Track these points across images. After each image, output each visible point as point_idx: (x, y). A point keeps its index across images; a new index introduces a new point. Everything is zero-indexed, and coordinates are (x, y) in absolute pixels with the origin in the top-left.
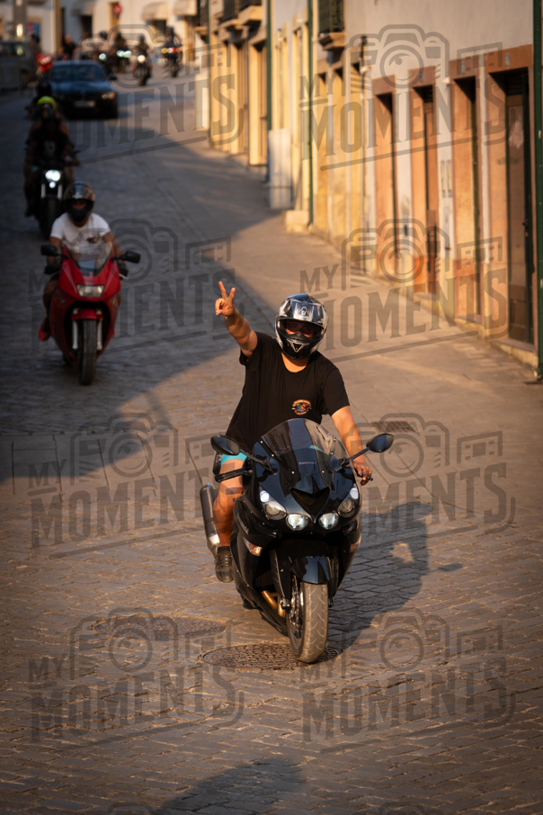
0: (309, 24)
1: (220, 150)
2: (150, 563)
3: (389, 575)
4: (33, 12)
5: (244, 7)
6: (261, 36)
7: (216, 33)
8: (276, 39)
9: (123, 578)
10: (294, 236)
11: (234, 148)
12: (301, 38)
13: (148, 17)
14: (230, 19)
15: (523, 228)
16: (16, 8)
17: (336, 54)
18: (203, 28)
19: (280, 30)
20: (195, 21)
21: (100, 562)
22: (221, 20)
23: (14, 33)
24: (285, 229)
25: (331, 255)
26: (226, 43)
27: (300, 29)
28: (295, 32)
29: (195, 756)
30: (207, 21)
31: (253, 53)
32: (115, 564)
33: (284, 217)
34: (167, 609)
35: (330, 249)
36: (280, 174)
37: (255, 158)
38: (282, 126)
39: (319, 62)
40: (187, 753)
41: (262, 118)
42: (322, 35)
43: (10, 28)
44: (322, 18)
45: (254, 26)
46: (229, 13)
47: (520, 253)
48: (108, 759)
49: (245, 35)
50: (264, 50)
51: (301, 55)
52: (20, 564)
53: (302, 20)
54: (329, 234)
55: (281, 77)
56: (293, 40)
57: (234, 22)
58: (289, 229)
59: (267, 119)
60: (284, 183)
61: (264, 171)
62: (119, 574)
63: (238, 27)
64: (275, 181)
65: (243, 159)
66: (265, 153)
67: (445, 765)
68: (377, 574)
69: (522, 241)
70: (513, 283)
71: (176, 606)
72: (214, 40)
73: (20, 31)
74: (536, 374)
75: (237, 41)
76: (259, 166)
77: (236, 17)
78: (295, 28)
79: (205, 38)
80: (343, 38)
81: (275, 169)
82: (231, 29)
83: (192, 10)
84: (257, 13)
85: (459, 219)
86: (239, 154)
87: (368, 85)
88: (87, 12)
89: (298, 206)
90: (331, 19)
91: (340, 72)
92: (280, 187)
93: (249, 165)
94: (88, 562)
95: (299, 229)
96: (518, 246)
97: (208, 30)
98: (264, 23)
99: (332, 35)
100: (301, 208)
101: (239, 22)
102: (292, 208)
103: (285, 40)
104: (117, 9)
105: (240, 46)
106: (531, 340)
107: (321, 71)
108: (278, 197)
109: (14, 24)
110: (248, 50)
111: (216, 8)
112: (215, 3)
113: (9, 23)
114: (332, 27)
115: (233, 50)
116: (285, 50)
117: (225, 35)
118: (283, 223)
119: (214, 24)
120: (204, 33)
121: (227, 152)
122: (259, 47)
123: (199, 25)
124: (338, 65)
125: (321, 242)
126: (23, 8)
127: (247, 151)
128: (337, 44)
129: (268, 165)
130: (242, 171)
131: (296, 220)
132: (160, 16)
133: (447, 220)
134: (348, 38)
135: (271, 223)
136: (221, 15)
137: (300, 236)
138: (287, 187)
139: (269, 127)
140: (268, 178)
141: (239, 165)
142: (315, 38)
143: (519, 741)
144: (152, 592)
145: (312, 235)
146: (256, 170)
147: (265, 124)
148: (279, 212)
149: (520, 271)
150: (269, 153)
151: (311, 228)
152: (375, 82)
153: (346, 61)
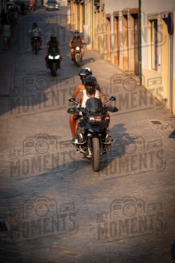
1: (73, 29)
2: (48, 124)
8: (86, 3)
9: (42, 127)
10: (88, 51)
17: (98, 8)
24: (86, 49)
25: (97, 55)
26: (74, 3)
28: (90, 1)
31: (81, 6)
34: (51, 133)
36: (86, 35)
37: (81, 31)
38: (87, 24)
39: (95, 9)
41: (83, 22)
42: (95, 3)
47: (137, 56)
49: (79, 1)
50: (83, 5)
51: (91, 7)
52: (19, 124)
54: (96, 50)
55: (87, 12)
56: (89, 3)
58: (87, 49)
59: (84, 22)
60: (87, 38)
62: (41, 126)
64: (85, 37)
69: (137, 53)
70: (136, 62)
71: (53, 133)
74: (139, 83)
76: (81, 33)
80: (99, 4)
81: (85, 34)
87: (105, 15)
89: (90, 43)
91: (99, 12)
92: (86, 39)
94: (34, 124)
95: (90, 49)
96: (137, 54)
99: (97, 3)
100: (91, 44)
102: (89, 44)
103: (87, 3)
105: (78, 4)
106: (138, 76)
107: (95, 11)
108: (86, 41)
110: (79, 5)
114: (97, 1)
115: (76, 4)
116: (88, 5)
117: (74, 1)
124: (98, 10)
125: (95, 52)
127: (79, 29)
128: (98, 5)
129: (83, 33)
131: (89, 47)
134: (101, 4)
137: (90, 51)
138: (88, 39)
139: (84, 24)
140: (83, 36)
142: (93, 4)
144: (48, 130)
145: (93, 50)
149: (137, 60)
150: (83, 30)
151: (93, 49)
152: (106, 15)
153: (100, 9)
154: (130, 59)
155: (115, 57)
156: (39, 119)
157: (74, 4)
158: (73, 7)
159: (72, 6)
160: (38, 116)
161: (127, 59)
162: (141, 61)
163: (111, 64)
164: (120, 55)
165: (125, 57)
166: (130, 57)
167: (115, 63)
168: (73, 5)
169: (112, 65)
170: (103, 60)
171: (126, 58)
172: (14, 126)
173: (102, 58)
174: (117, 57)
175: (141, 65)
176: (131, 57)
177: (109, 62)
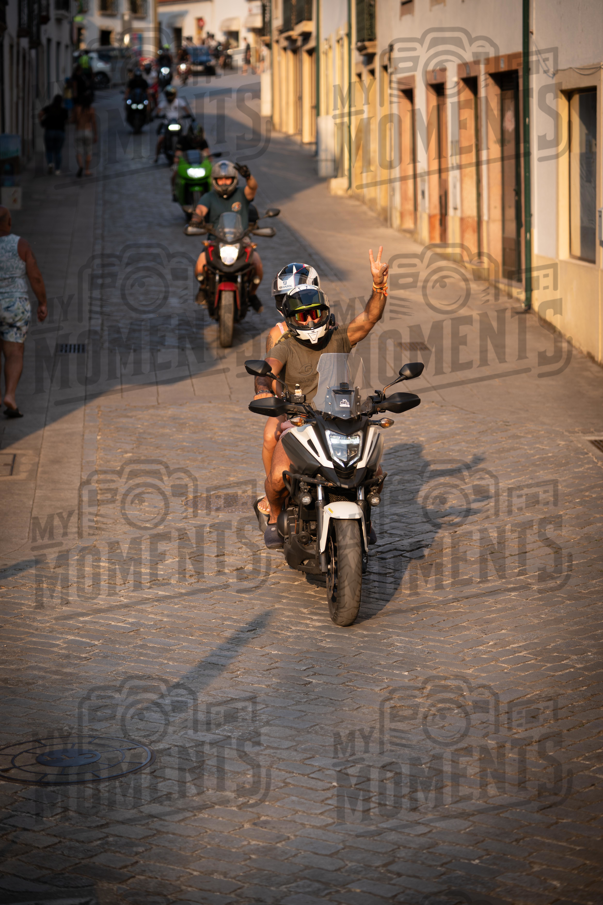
0: (349, 35)
1: (280, 131)
2: (227, 452)
3: (411, 463)
4: (137, 25)
5: (299, 21)
6: (312, 44)
7: (277, 42)
8: (323, 47)
9: (206, 464)
10: (337, 198)
11: (291, 130)
12: (342, 46)
13: (225, 29)
14: (288, 30)
15: (513, 193)
16: (124, 22)
17: (369, 58)
18: (267, 38)
19: (326, 40)
20: (260, 32)
21: (188, 451)
22: (281, 32)
23: (122, 40)
24: (330, 192)
25: (365, 213)
26: (285, 49)
27: (341, 39)
28: (338, 41)
29: (262, 605)
30: (270, 32)
31: (306, 58)
32: (200, 453)
33: (329, 183)
35: (365, 208)
36: (326, 150)
37: (307, 138)
38: (327, 113)
39: (357, 64)
40: (255, 602)
41: (312, 107)
42: (359, 44)
43: (118, 37)
44: (359, 30)
45: (306, 36)
46: (287, 26)
47: (511, 213)
48: (194, 607)
49: (299, 43)
50: (314, 55)
51: (342, 59)
52: (126, 452)
53: (343, 32)
54: (364, 197)
55: (327, 76)
56: (336, 47)
57: (291, 33)
58: (333, 193)
59: (316, 108)
60: (329, 157)
61: (313, 148)
62: (203, 461)
63: (295, 37)
64: (323, 155)
65: (298, 138)
66: (314, 133)
67: (455, 613)
68: (401, 461)
69: (513, 203)
70: (506, 235)
72: (275, 47)
73: (127, 39)
74: (523, 305)
75: (294, 48)
76: (310, 144)
77: (292, 29)
78: (338, 38)
79: (269, 46)
80: (374, 46)
81: (323, 146)
82: (289, 38)
83: (258, 23)
84: (308, 26)
85: (464, 186)
86: (295, 135)
88: (178, 25)
89: (340, 174)
90: (366, 31)
91: (372, 72)
92: (326, 160)
93: (302, 143)
94: (179, 452)
95: (340, 193)
96: (510, 207)
97: (271, 40)
98: (314, 34)
99: (367, 44)
100: (342, 177)
101: (295, 33)
102: (336, 177)
103: (330, 47)
104: (201, 23)
105: (295, 51)
106: (520, 280)
107: (358, 71)
108: (325, 168)
109: (123, 34)
110: (301, 55)
111: (278, 22)
112: (277, 18)
113: (118, 34)
114: (366, 37)
115: (290, 54)
116: (330, 54)
117: (284, 43)
118: (328, 188)
119: (275, 35)
120: (268, 42)
121: (286, 133)
122: (310, 52)
123: (264, 35)
124: (370, 67)
125: (357, 203)
126: (130, 22)
127: (300, 132)
128: (370, 51)
129: (317, 143)
130: (296, 148)
131: (338, 185)
132: (234, 28)
133: (455, 187)
134: (379, 46)
135: (319, 187)
136: (281, 28)
137: (341, 198)
138: (331, 161)
139: (318, 114)
140: (317, 153)
141: (294, 143)
142: (353, 46)
143: (513, 594)
144: (228, 475)
145: (351, 197)
146: (307, 147)
147: (314, 111)
148: (325, 180)
149: (512, 226)
150: (317, 134)
151: (350, 192)
153: (377, 64)
154: (488, 222)
155: (431, 217)
156: (194, 433)
157: (282, 52)
158: (279, 63)
159: (276, 58)
160: (191, 423)
161: (475, 225)
162: (529, 229)
163: (416, 241)
164: (451, 212)
165: (469, 217)
166: (485, 218)
167: (431, 238)
168: (279, 55)
169: (422, 243)
170: (387, 227)
171: (470, 220)
172: (109, 461)
173: (386, 220)
174: (438, 217)
175: (529, 244)
176: (489, 218)
177: (408, 235)
